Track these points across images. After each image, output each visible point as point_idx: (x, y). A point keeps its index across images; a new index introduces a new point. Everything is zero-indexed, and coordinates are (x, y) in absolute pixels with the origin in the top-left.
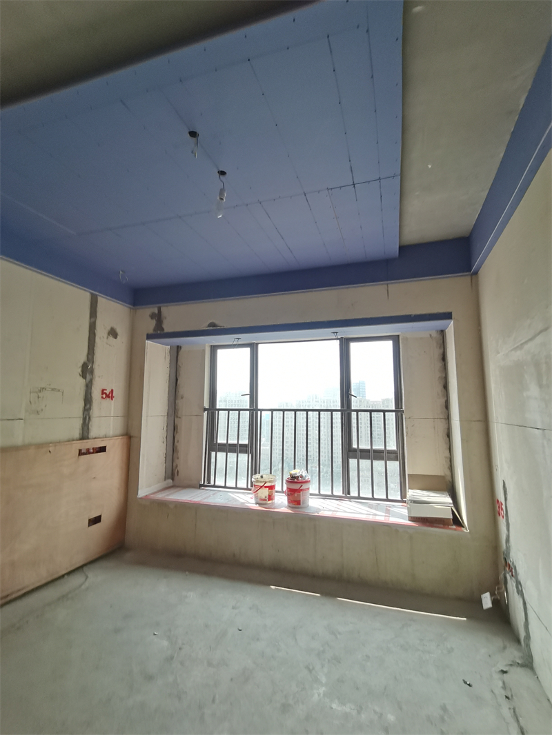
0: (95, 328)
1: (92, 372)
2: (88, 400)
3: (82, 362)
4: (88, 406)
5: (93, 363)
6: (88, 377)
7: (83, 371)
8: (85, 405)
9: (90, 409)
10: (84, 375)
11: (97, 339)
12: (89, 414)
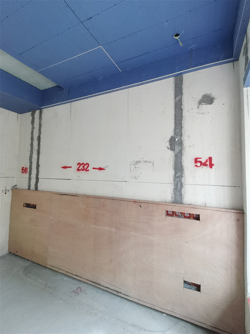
0: (181, 104)
1: (181, 143)
2: (178, 168)
3: (169, 137)
4: (179, 174)
5: (181, 135)
6: (177, 149)
7: (171, 145)
8: (176, 173)
9: (181, 176)
10: (172, 148)
11: (185, 113)
12: (181, 181)
